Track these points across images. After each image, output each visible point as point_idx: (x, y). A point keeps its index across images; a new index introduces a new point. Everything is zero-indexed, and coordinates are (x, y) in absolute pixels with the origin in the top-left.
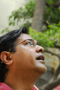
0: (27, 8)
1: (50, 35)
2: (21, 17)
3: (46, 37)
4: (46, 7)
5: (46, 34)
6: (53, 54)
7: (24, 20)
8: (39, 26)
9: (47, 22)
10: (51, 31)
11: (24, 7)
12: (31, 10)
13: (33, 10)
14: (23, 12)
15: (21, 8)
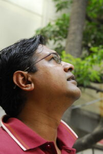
0: (57, 24)
1: (93, 62)
2: (51, 39)
3: (88, 65)
4: (87, 22)
5: (88, 60)
6: (98, 91)
7: (55, 43)
8: (77, 51)
9: (89, 45)
10: (95, 57)
11: (53, 23)
12: (64, 27)
13: (67, 27)
14: (52, 29)
15: (49, 25)
